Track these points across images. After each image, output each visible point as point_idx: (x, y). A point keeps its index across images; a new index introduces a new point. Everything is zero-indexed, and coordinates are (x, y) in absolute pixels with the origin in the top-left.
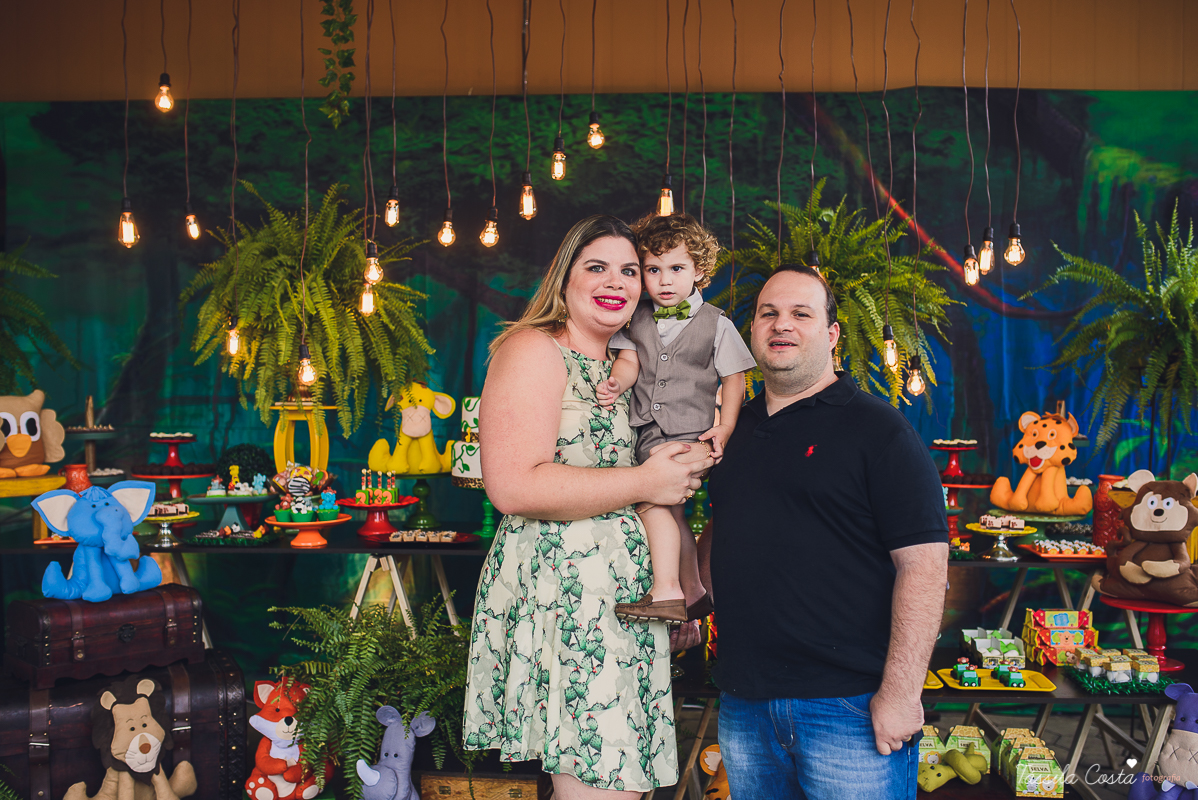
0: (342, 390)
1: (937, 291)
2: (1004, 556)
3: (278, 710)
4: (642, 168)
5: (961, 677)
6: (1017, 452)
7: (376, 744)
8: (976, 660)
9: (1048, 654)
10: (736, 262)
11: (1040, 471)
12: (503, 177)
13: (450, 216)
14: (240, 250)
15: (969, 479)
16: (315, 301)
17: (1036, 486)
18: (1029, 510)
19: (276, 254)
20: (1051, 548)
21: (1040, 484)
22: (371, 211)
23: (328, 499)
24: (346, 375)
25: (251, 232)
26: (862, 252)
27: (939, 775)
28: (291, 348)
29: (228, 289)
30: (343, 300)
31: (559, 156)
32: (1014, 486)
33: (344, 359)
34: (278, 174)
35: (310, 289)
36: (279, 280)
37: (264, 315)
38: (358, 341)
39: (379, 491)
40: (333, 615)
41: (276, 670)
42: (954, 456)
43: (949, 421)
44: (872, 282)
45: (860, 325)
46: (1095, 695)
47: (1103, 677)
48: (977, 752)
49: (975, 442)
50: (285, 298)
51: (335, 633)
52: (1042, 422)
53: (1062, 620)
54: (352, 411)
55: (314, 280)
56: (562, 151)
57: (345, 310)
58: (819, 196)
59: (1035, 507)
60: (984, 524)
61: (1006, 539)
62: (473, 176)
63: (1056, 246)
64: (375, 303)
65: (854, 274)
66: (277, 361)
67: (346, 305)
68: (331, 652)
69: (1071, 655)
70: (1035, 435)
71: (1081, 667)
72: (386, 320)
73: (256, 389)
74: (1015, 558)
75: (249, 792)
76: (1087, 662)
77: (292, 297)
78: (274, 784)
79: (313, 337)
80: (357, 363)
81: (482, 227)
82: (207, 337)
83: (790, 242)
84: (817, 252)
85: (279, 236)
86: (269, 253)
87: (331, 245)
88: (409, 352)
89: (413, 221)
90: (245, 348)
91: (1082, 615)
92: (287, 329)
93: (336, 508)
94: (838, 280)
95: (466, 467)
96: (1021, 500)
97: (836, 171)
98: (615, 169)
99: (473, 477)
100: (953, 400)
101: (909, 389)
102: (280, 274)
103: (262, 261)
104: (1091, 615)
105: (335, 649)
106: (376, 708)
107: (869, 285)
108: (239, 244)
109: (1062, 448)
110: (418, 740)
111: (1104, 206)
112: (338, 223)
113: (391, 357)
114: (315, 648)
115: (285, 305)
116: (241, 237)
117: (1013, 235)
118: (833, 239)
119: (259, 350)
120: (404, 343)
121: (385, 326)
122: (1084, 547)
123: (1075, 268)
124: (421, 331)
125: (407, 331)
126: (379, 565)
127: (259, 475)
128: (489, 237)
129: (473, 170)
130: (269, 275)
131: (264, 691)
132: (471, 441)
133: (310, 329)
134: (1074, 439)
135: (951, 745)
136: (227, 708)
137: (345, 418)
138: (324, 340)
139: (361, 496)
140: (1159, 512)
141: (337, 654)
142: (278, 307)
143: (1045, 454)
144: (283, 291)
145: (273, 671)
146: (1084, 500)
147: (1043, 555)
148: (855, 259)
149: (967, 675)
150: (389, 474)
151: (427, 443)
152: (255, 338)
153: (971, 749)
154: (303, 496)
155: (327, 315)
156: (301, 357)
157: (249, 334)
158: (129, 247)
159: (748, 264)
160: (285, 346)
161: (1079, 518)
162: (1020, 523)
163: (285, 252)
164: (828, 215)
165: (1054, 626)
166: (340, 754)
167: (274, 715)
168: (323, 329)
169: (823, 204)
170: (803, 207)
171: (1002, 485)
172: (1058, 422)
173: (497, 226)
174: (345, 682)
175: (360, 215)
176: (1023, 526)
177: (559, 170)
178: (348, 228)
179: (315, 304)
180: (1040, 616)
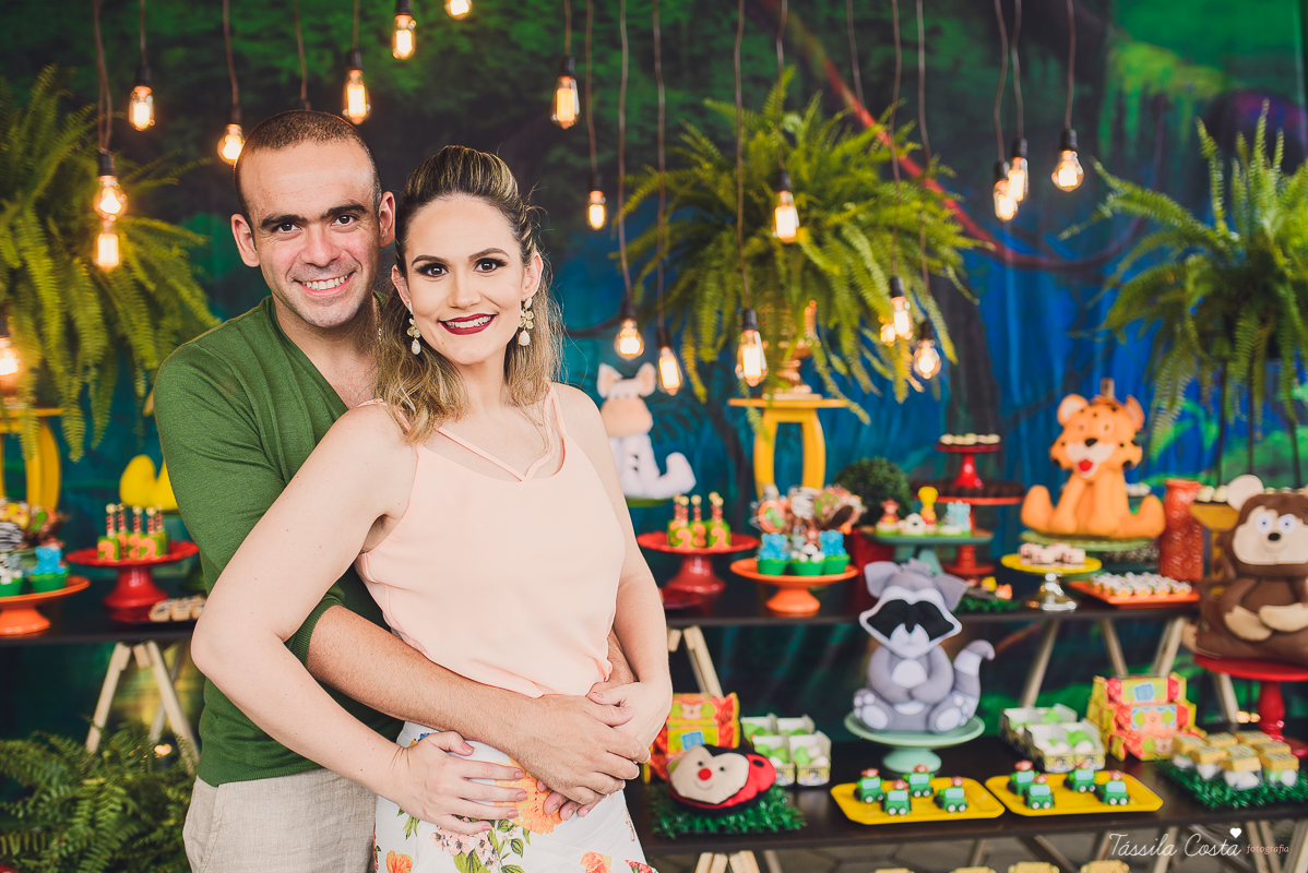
0: (70, 386)
1: (954, 228)
2: (1055, 602)
5: (1026, 794)
6: (1056, 452)
8: (1039, 766)
9: (1129, 744)
10: (667, 189)
11: (1091, 480)
13: (237, 115)
15: (991, 490)
16: (21, 247)
17: (1087, 499)
18: (1083, 534)
20: (1118, 588)
21: (1092, 496)
22: (105, 110)
23: (47, 557)
24: (74, 363)
26: (847, 174)
30: (69, 246)
31: (403, 20)
33: (71, 336)
35: (12, 228)
38: (94, 309)
39: (137, 536)
40: (53, 749)
42: (968, 460)
44: (862, 217)
45: (851, 277)
47: (1219, 779)
49: (997, 439)
51: (55, 780)
52: (1090, 411)
53: (1146, 695)
54: (87, 415)
55: (20, 214)
56: (408, 13)
57: (70, 261)
58: (783, 94)
60: (1028, 557)
61: (1058, 578)
63: (1098, 166)
64: (122, 250)
65: (837, 204)
67: (74, 255)
68: (46, 815)
69: (1159, 743)
70: (1082, 428)
71: (1184, 763)
72: (140, 275)
74: (1071, 605)
76: (1194, 757)
79: (19, 302)
80: (93, 344)
84: (786, 172)
87: (46, 160)
88: (178, 324)
91: (1169, 683)
93: (63, 570)
96: (1066, 519)
101: (918, 368)
104: (1183, 684)
105: (53, 808)
107: (857, 220)
111: (1132, 122)
112: (60, 125)
113: (150, 332)
114: (17, 811)
117: (1065, 146)
118: (809, 156)
120: (170, 312)
121: (140, 286)
122: (1162, 585)
123: (1128, 198)
124: (199, 292)
125: (175, 293)
126: (132, 658)
133: (12, 290)
134: (1137, 433)
137: (74, 427)
138: (37, 309)
139: (108, 548)
140: (1274, 537)
141: (55, 818)
143: (1098, 454)
146: (1152, 518)
147: (1112, 600)
148: (838, 184)
149: (1036, 791)
150: (151, 512)
154: (10, 553)
155: (41, 268)
159: (684, 191)
162: (1077, 553)
164: (793, 125)
165: (1135, 702)
168: (34, 291)
169: (788, 106)
170: (760, 111)
171: (1038, 496)
172: (1111, 410)
174: (69, 865)
175: (94, 114)
176: (1081, 559)
177: (404, 43)
178: (73, 133)
179: (20, 251)
180: (1115, 688)
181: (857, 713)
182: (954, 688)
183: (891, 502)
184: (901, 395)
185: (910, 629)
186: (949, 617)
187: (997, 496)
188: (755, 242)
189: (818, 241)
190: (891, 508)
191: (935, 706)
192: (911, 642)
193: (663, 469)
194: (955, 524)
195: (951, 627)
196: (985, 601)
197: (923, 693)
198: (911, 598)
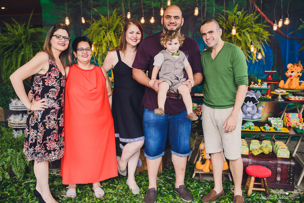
1: (267, 32)
2: (280, 100)
4: (193, 3)
5: (265, 129)
6: (286, 74)
8: (270, 125)
9: (289, 124)
11: (292, 79)
12: (158, 6)
13: (143, 16)
14: (94, 25)
15: (273, 81)
16: (111, 37)
17: (291, 82)
18: (288, 89)
19: (102, 26)
20: (292, 98)
21: (292, 82)
22: (124, 16)
25: (96, 21)
26: (247, 23)
27: (258, 152)
28: (106, 49)
29: (91, 35)
30: (118, 37)
32: (285, 82)
34: (104, 7)
35: (110, 35)
36: (103, 32)
37: (99, 41)
42: (270, 75)
43: (271, 66)
44: (249, 30)
45: (245, 41)
46: (299, 134)
47: (302, 130)
48: (269, 147)
49: (276, 71)
50: (104, 37)
52: (293, 66)
53: (294, 116)
55: (111, 32)
58: (237, 8)
59: (290, 88)
60: (275, 92)
61: (281, 95)
62: (151, 6)
63: (301, 19)
65: (245, 28)
66: (102, 52)
67: (119, 38)
69: (295, 124)
70: (291, 69)
71: (297, 127)
73: (98, 58)
74: (283, 100)
76: (299, 126)
77: (106, 37)
79: (111, 46)
81: (150, 18)
83: (228, 20)
84: (235, 23)
85: (103, 22)
86: (101, 26)
87: (115, 24)
89: (136, 18)
90: (95, 49)
91: (299, 115)
92: (105, 45)
94: (240, 30)
96: (286, 86)
97: (244, 2)
98: (187, 3)
100: (272, 61)
101: (258, 58)
102: (103, 31)
103: (99, 28)
104: (301, 115)
107: (248, 31)
108: (94, 24)
109: (298, 73)
112: (117, 18)
115: (104, 39)
116: (94, 22)
117: (287, 17)
118: (239, 19)
119: (99, 49)
122: (301, 98)
128: (152, 21)
129: (151, 5)
130: (100, 31)
133: (110, 44)
134: (301, 70)
135: (262, 145)
138: (114, 47)
142: (102, 39)
143: (293, 74)
144: (103, 35)
146: (303, 86)
147: (290, 100)
148: (245, 24)
149: (267, 128)
153: (267, 146)
155: (114, 41)
156: (108, 51)
157: (96, 45)
158: (68, 25)
160: (104, 49)
161: (302, 91)
162: (285, 91)
163: (104, 26)
164: (239, 13)
165: (292, 117)
168: (113, 44)
169: (238, 11)
170: (232, 11)
171: (282, 82)
172: (298, 66)
173: (154, 18)
175: (122, 16)
176: (285, 92)
177: (169, 3)
178: (119, 20)
179: (111, 38)
180: (288, 115)
182: (257, 112)
183: (253, 82)
184: (253, 62)
185: (250, 102)
186: (257, 100)
188: (229, 35)
189: (240, 35)
190: (253, 83)
191: (254, 115)
192: (250, 104)
194: (264, 86)
195: (257, 102)
196: (266, 98)
197: (251, 112)
198: (251, 97)
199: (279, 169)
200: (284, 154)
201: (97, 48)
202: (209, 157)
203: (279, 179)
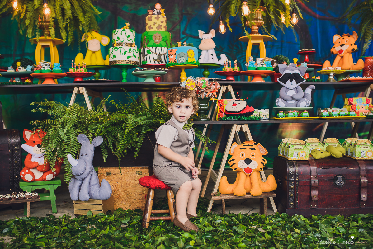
0: (62, 25)
2: (333, 81)
3: (34, 142)
6: (332, 50)
7: (77, 152)
11: (342, 55)
17: (341, 61)
21: (343, 60)
24: (64, 19)
27: (322, 152)
33: (63, 10)
38: (69, 4)
41: (32, 122)
42: (306, 55)
51: (59, 109)
52: (342, 38)
53: (360, 101)
54: (67, 32)
61: (333, 74)
70: (339, 43)
74: (336, 82)
75: (22, 176)
78: (33, 173)
80: (69, 13)
82: (4, 4)
90: (20, 7)
91: (367, 100)
93: (60, 69)
95: (114, 56)
99: (117, 60)
104: (370, 100)
105: (59, 114)
106: (77, 136)
110: (96, 148)
113: (83, 16)
119: (27, 7)
120: (88, 12)
126: (79, 90)
127: (29, 65)
131: (28, 135)
132: (116, 46)
136: (12, 145)
139: (72, 70)
143: (344, 48)
145: (31, 122)
146: (361, 64)
151: (99, 55)
152: (25, 4)
157: (22, 2)
165: (357, 103)
166: (62, 157)
167: (32, 143)
171: (327, 63)
172: (349, 37)
174: (63, 125)
180: (351, 100)
181: (277, 104)
182: (303, 98)
183: (285, 63)
185: (291, 81)
186: (303, 77)
187: (315, 64)
192: (292, 85)
193: (219, 59)
195: (304, 80)
197: (295, 97)
198: (292, 73)
199: (364, 179)
200: (366, 153)
201: (25, 6)
202: (245, 166)
203: (364, 197)
